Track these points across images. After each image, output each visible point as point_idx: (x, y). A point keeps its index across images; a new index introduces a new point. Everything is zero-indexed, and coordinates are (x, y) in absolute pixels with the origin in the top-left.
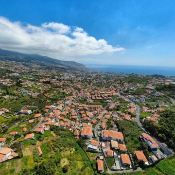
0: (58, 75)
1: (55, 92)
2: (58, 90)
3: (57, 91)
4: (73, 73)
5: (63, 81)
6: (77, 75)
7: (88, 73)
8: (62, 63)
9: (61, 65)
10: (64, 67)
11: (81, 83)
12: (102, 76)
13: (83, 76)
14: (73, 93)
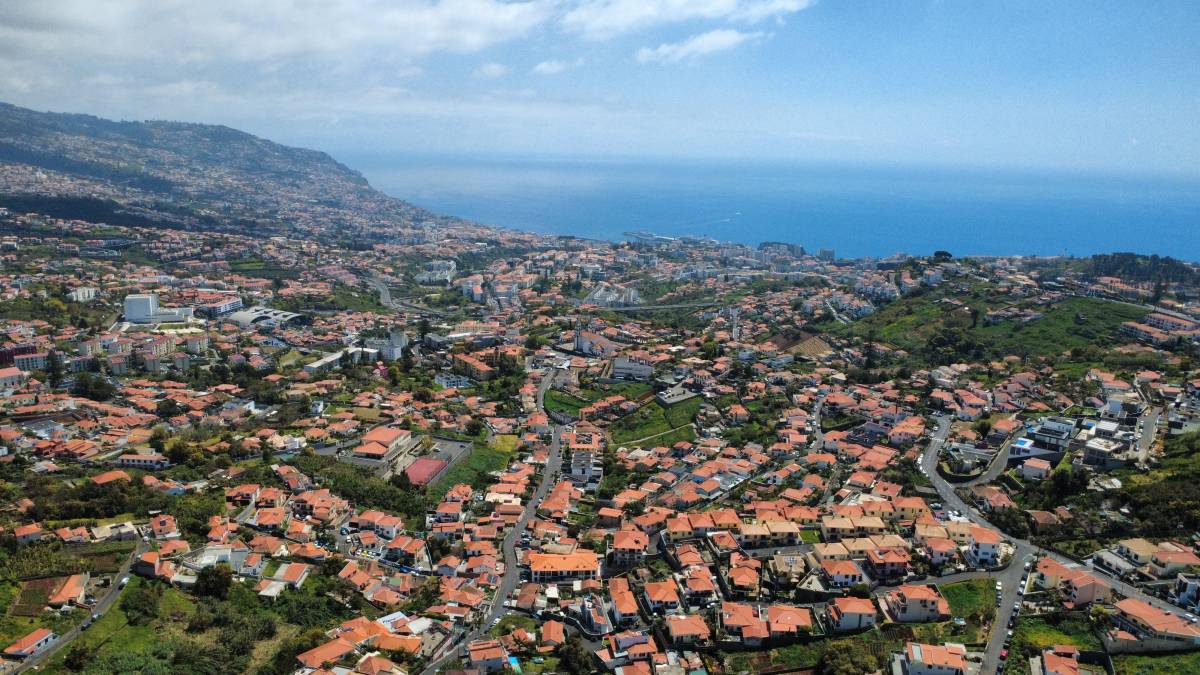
0: (35, 309)
1: (75, 589)
2: (115, 552)
3: (102, 561)
4: (236, 263)
5: (147, 395)
6: (292, 289)
7: (422, 260)
8: (73, 143)
9: (58, 163)
10: (99, 190)
11: (399, 403)
12: (603, 295)
13: (373, 301)
14: (350, 571)
